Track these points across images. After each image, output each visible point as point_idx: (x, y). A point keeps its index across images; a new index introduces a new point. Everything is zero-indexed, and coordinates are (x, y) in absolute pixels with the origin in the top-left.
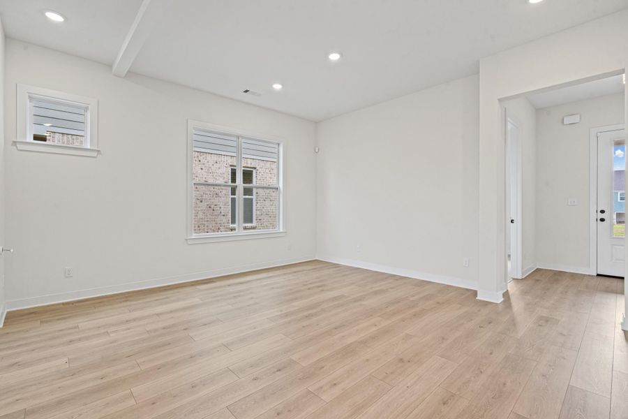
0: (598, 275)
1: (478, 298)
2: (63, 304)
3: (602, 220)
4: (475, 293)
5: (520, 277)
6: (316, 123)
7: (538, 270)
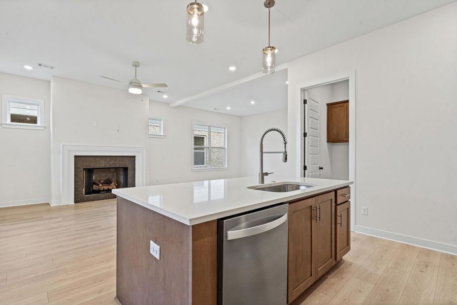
6: (241, 117)
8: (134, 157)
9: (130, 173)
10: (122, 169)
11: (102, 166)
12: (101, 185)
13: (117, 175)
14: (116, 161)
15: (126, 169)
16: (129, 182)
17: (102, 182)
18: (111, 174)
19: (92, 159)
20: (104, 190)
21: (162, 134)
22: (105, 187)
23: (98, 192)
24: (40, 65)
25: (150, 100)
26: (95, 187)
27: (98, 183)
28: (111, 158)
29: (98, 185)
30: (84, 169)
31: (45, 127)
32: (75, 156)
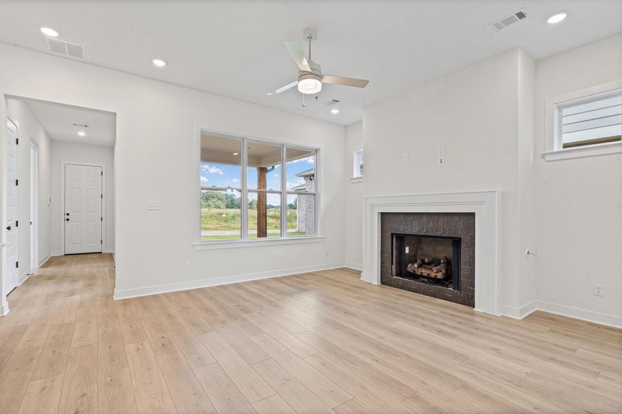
2: (590, 324)
8: (473, 215)
9: (464, 251)
19: (400, 218)
20: (422, 276)
22: (424, 271)
26: (409, 268)
30: (393, 234)
32: (382, 213)
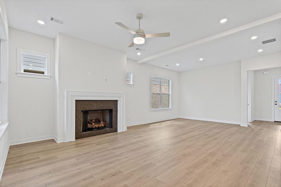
0: (275, 121)
1: (241, 126)
3: (276, 104)
4: (240, 125)
5: (250, 122)
6: (179, 73)
7: (255, 120)
8: (117, 101)
9: (114, 113)
10: (108, 111)
11: (95, 109)
12: (94, 124)
13: (103, 116)
14: (105, 104)
15: (111, 111)
16: (113, 121)
17: (93, 121)
18: (98, 115)
19: (87, 103)
20: (95, 128)
21: (132, 84)
22: (96, 125)
23: (91, 129)
24: (52, 19)
25: (127, 59)
26: (89, 126)
27: (91, 122)
28: (101, 102)
29: (91, 124)
30: (82, 111)
31: (51, 76)
32: (76, 100)
